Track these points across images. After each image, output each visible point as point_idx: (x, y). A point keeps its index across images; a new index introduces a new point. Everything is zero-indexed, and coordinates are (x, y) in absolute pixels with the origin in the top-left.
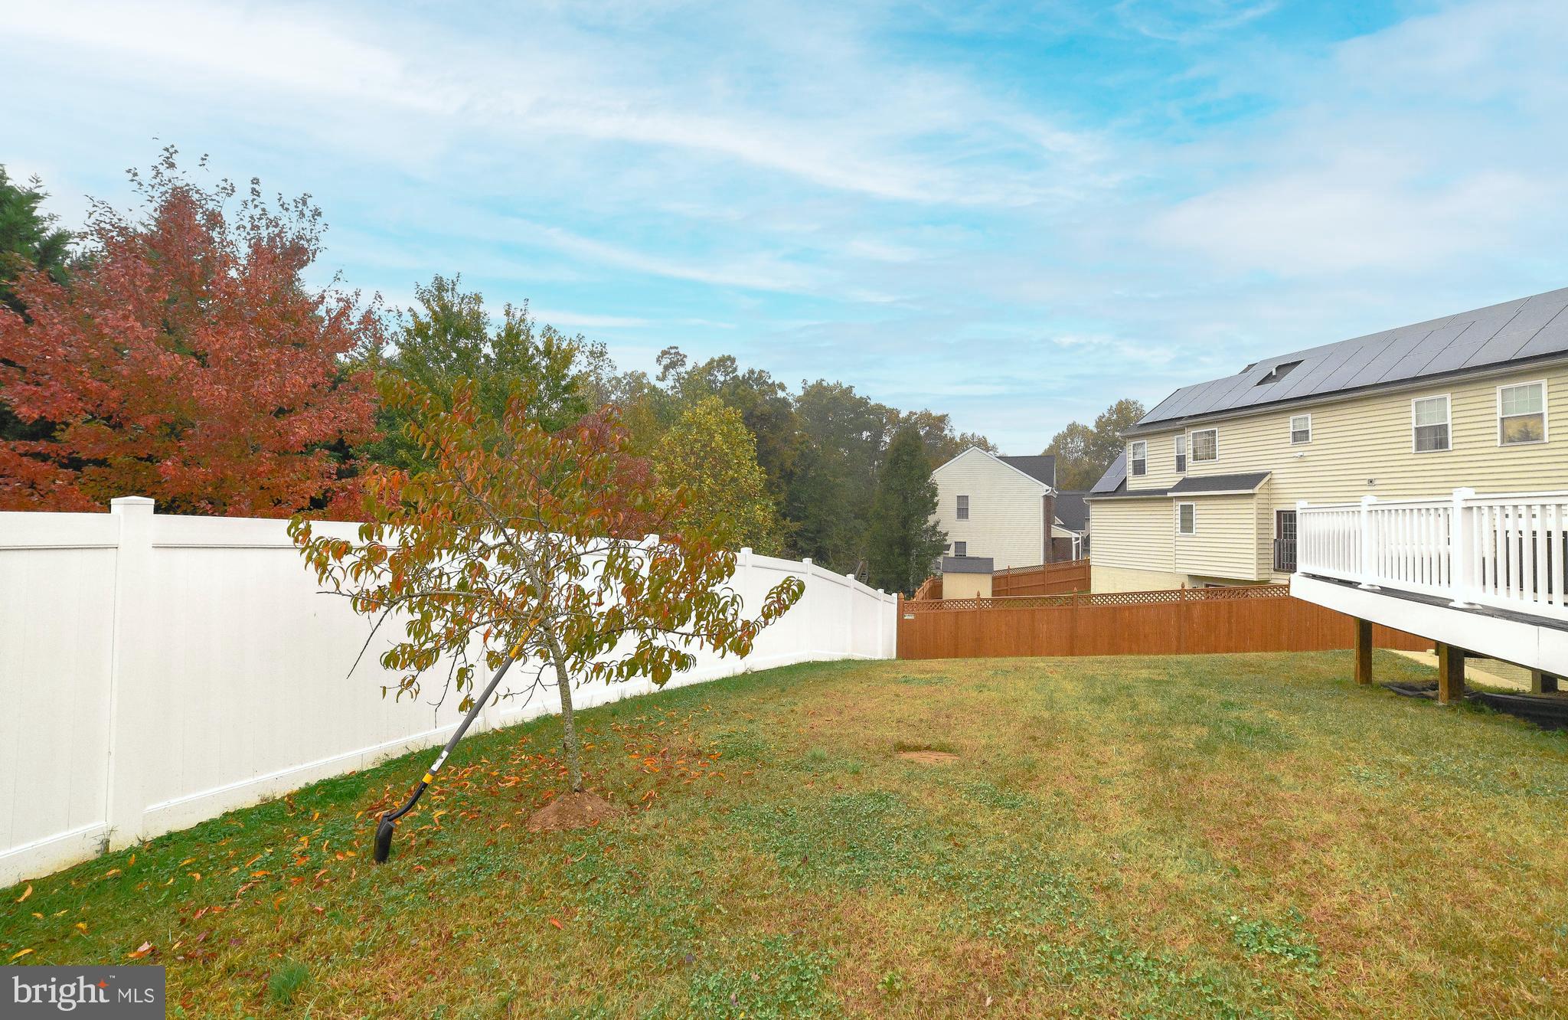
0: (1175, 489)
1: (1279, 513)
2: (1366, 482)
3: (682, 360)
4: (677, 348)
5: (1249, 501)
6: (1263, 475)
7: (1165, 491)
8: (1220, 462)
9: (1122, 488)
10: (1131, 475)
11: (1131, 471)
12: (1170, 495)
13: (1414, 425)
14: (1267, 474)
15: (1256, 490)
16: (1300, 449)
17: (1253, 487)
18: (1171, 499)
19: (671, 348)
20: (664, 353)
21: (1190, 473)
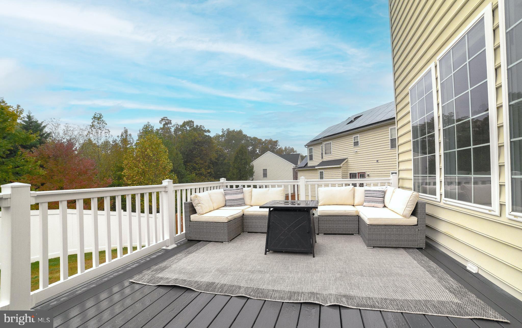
0: (318, 166)
1: (350, 174)
2: (376, 161)
3: (170, 122)
4: (167, 118)
5: (340, 170)
6: (344, 160)
7: (314, 167)
8: (333, 154)
9: (306, 166)
10: (309, 160)
11: (309, 159)
12: (316, 168)
13: (390, 138)
14: (346, 159)
15: (341, 165)
16: (356, 149)
17: (340, 164)
18: (317, 169)
19: (165, 117)
20: (162, 120)
21: (324, 159)
